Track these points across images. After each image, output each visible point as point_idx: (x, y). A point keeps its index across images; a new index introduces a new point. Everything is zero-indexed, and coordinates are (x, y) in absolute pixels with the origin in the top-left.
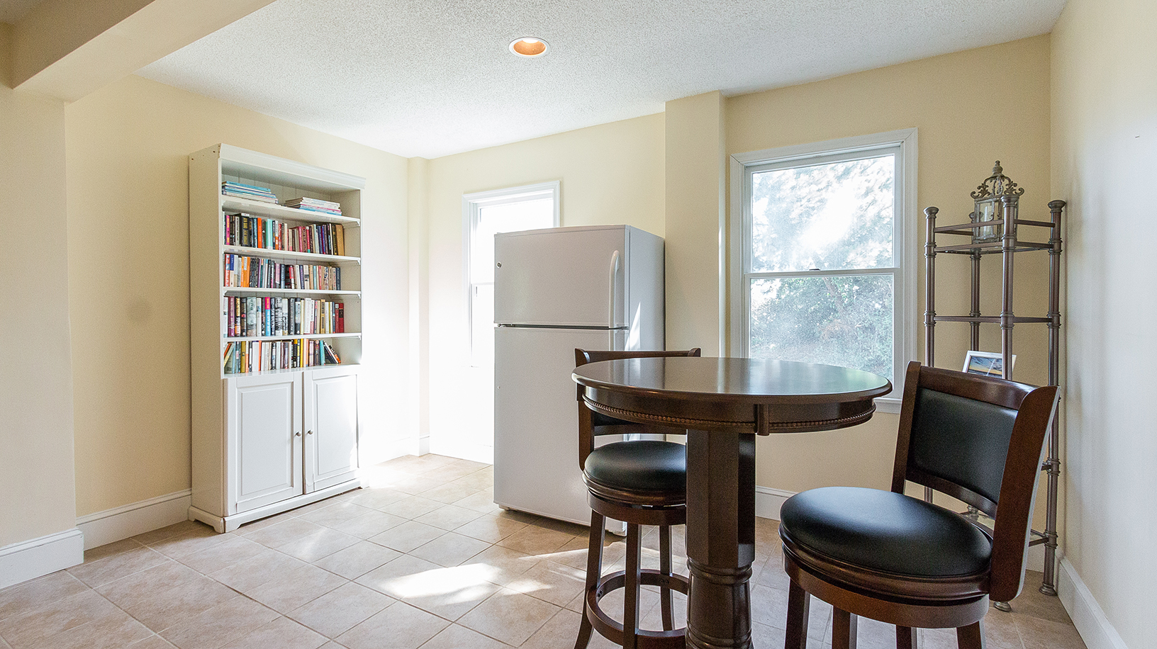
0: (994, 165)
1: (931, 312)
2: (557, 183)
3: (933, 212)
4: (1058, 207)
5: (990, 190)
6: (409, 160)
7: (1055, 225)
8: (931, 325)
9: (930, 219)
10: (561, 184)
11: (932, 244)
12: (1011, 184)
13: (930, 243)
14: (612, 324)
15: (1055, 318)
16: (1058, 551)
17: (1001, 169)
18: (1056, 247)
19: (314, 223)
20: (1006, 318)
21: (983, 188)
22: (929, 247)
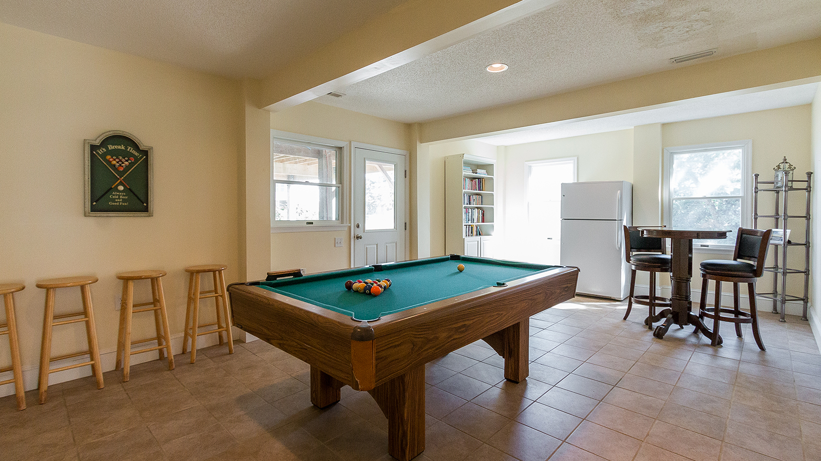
0: (783, 158)
1: (756, 214)
2: (576, 158)
3: (757, 176)
4: (810, 174)
5: (782, 167)
6: (498, 146)
7: (809, 181)
8: (756, 219)
9: (755, 178)
10: (578, 158)
11: (756, 188)
12: (790, 165)
13: (755, 187)
14: (618, 218)
15: (808, 217)
16: (809, 304)
17: (786, 159)
18: (809, 189)
19: (476, 178)
20: (784, 216)
21: (779, 167)
22: (755, 189)
